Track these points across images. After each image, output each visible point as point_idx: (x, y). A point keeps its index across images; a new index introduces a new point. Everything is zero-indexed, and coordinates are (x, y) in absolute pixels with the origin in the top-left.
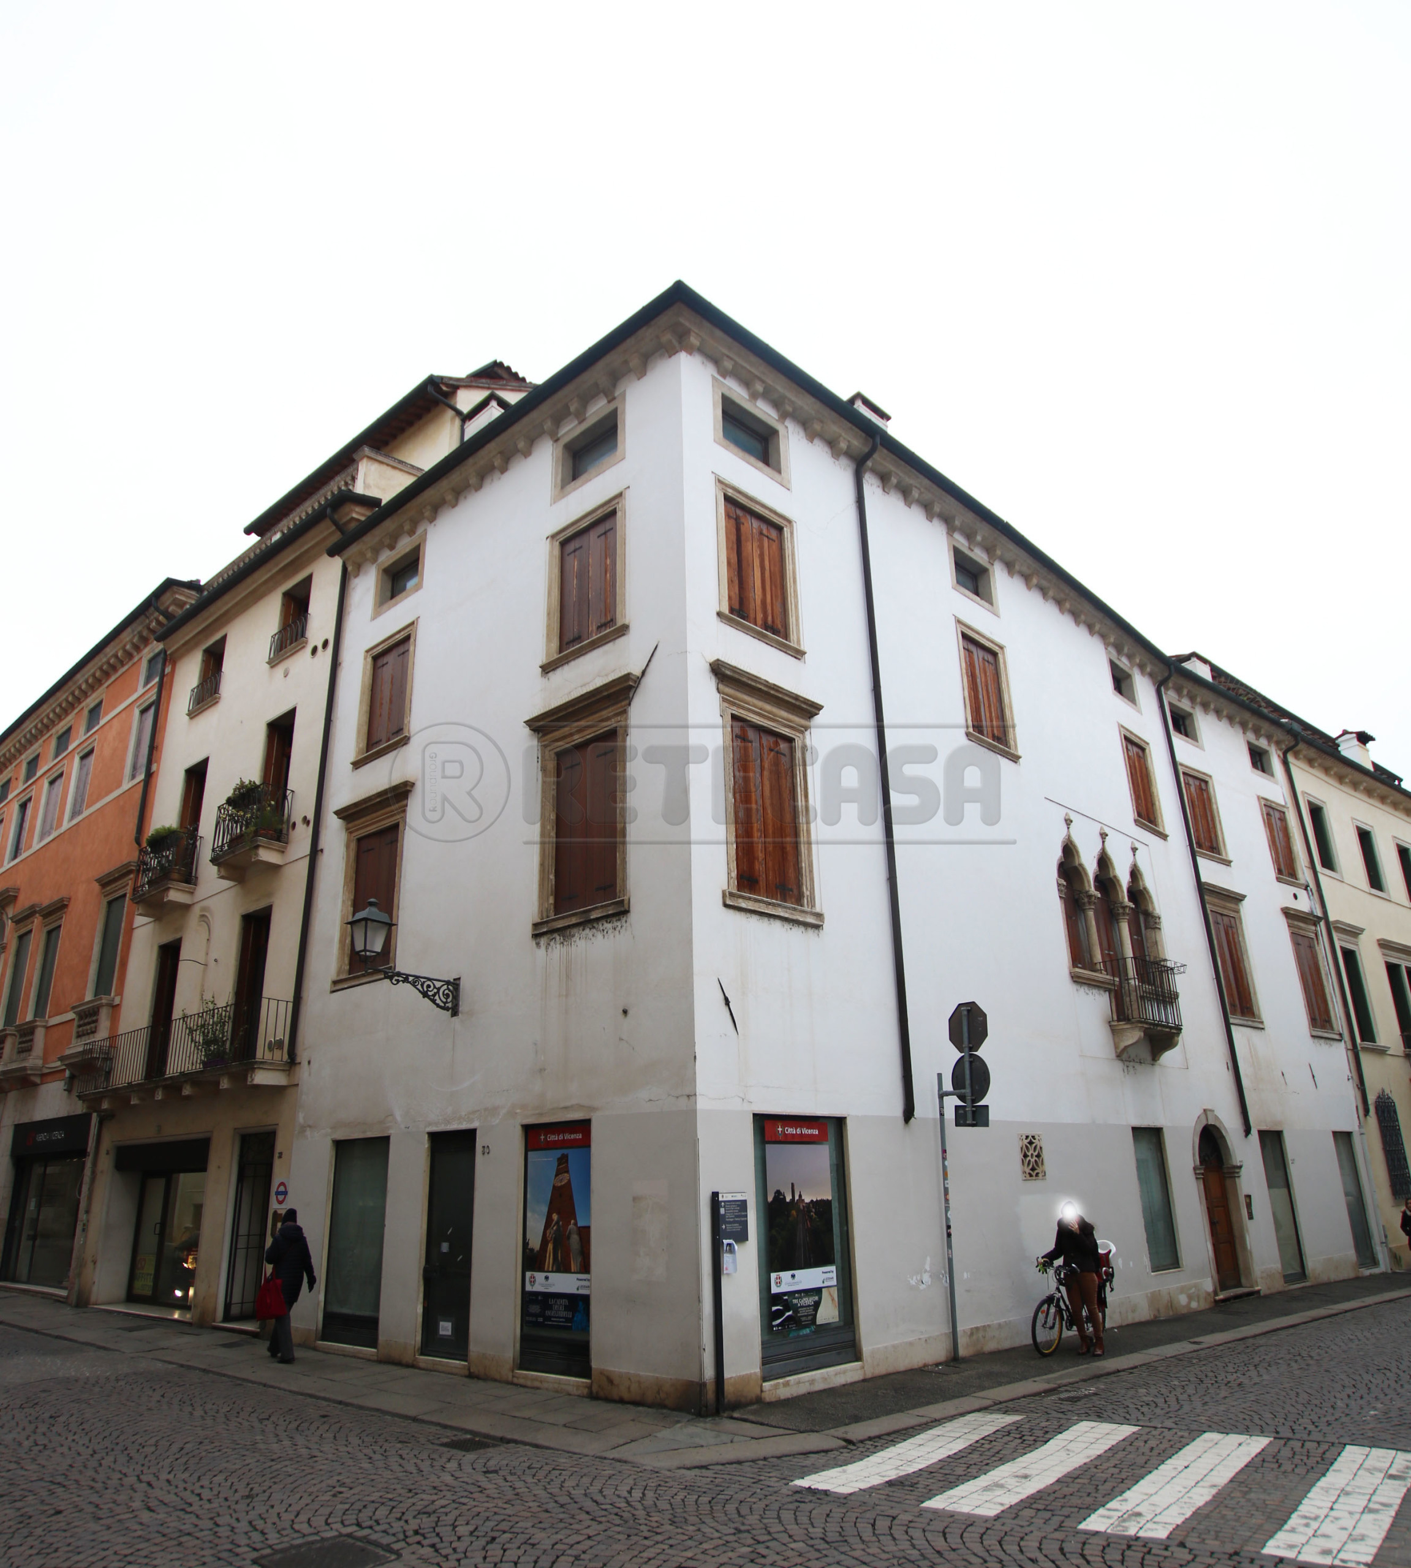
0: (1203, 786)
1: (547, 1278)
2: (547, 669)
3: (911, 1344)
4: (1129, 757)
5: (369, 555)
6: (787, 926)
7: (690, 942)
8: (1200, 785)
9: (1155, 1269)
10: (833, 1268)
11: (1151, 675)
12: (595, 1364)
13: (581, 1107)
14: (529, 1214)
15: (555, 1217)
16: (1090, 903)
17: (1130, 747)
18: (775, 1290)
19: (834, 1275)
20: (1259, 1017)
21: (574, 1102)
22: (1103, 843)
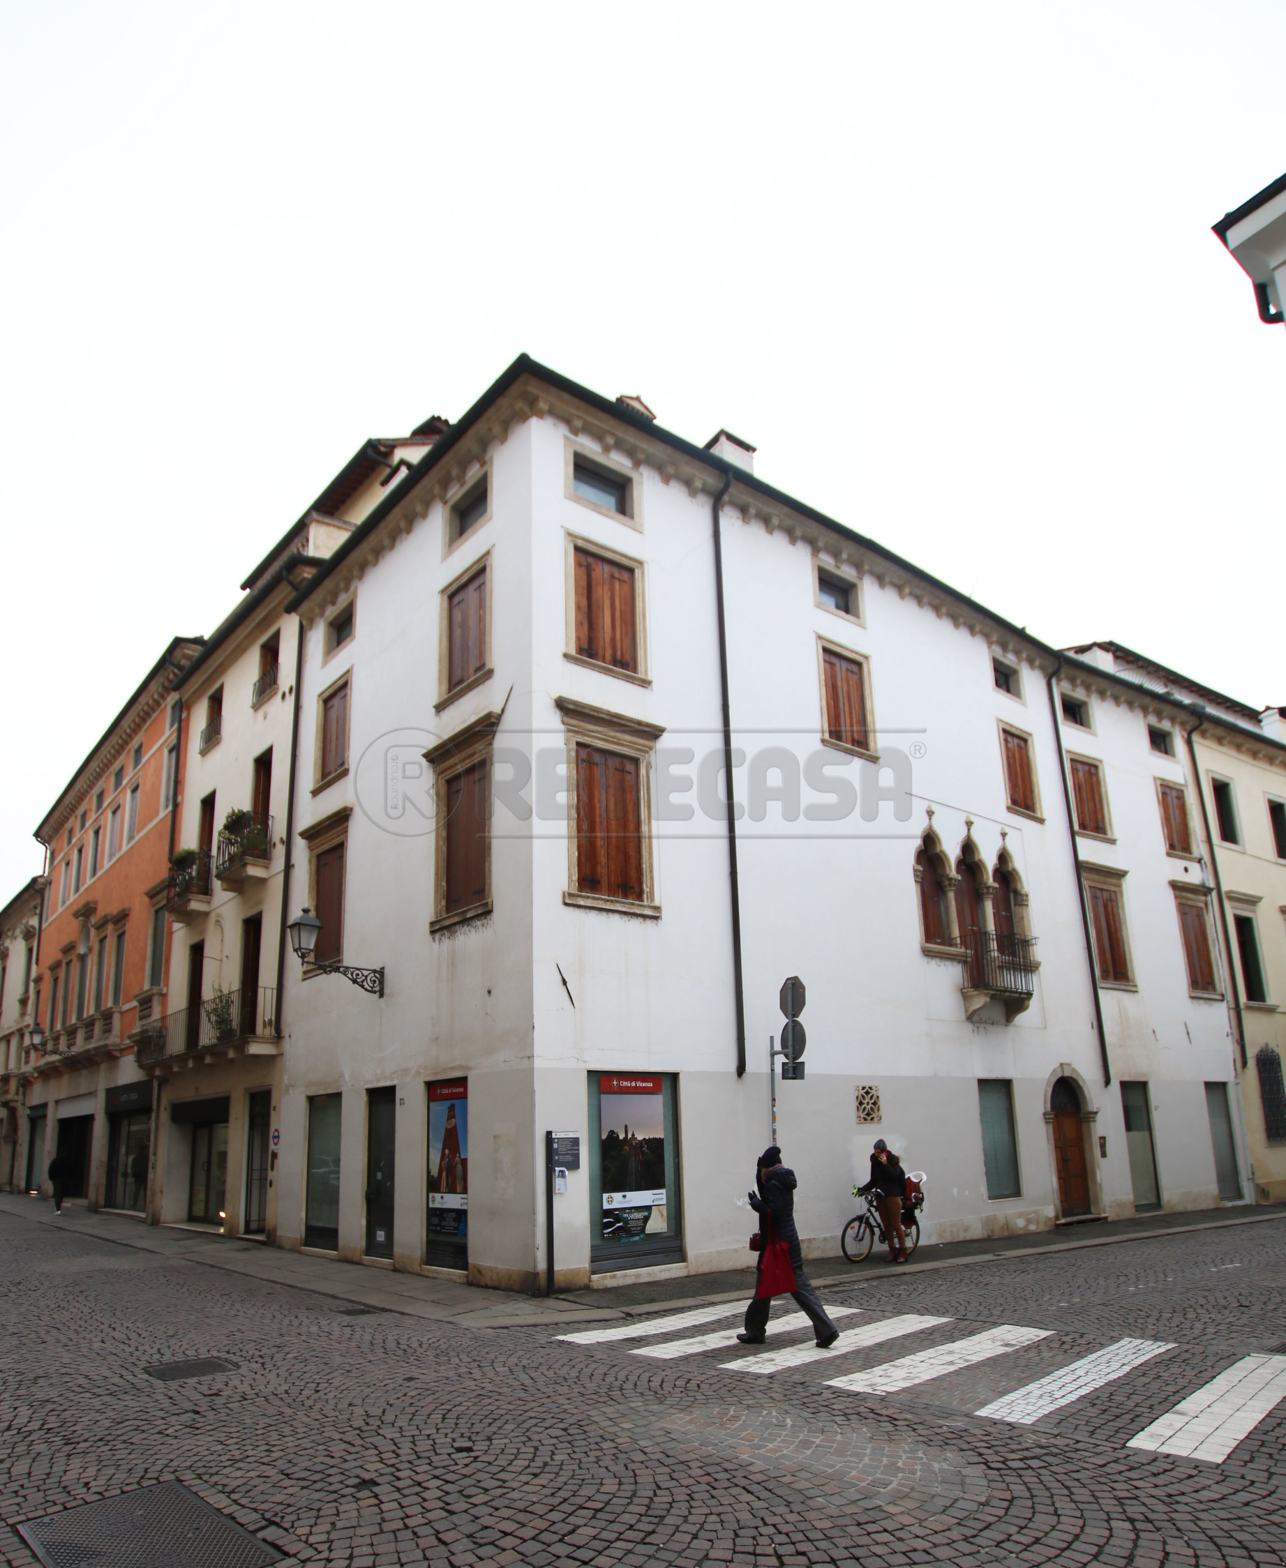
0: (1093, 770)
1: (442, 1197)
2: (440, 708)
3: (735, 1251)
4: (1008, 749)
5: (317, 611)
6: (625, 918)
7: (531, 935)
8: (1090, 770)
9: (990, 1198)
10: (664, 1191)
11: (1042, 668)
12: (470, 1261)
13: (461, 1067)
14: (431, 1150)
15: (447, 1151)
16: (950, 885)
17: (1010, 739)
18: (606, 1206)
19: (664, 1196)
20: (1133, 981)
21: (457, 1063)
22: (969, 830)
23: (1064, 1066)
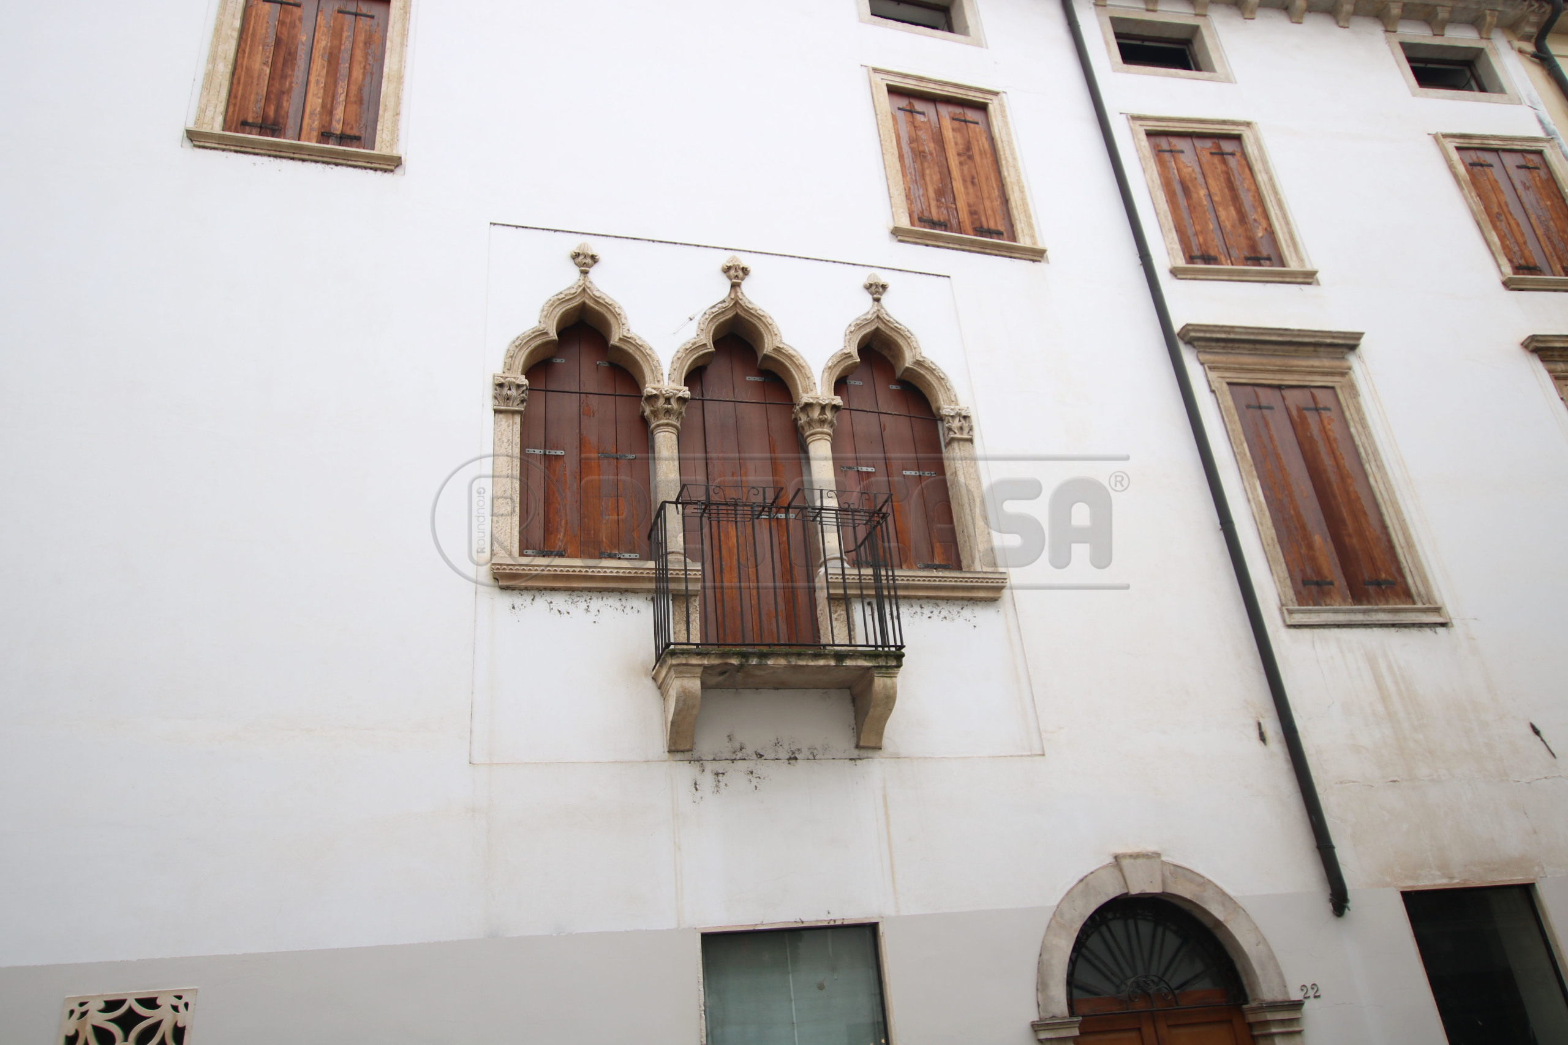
8: (1215, 145)
17: (918, 105)
22: (735, 286)
23: (1125, 863)
